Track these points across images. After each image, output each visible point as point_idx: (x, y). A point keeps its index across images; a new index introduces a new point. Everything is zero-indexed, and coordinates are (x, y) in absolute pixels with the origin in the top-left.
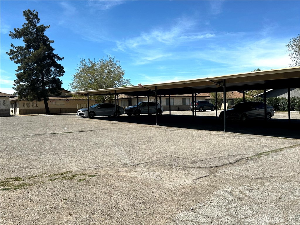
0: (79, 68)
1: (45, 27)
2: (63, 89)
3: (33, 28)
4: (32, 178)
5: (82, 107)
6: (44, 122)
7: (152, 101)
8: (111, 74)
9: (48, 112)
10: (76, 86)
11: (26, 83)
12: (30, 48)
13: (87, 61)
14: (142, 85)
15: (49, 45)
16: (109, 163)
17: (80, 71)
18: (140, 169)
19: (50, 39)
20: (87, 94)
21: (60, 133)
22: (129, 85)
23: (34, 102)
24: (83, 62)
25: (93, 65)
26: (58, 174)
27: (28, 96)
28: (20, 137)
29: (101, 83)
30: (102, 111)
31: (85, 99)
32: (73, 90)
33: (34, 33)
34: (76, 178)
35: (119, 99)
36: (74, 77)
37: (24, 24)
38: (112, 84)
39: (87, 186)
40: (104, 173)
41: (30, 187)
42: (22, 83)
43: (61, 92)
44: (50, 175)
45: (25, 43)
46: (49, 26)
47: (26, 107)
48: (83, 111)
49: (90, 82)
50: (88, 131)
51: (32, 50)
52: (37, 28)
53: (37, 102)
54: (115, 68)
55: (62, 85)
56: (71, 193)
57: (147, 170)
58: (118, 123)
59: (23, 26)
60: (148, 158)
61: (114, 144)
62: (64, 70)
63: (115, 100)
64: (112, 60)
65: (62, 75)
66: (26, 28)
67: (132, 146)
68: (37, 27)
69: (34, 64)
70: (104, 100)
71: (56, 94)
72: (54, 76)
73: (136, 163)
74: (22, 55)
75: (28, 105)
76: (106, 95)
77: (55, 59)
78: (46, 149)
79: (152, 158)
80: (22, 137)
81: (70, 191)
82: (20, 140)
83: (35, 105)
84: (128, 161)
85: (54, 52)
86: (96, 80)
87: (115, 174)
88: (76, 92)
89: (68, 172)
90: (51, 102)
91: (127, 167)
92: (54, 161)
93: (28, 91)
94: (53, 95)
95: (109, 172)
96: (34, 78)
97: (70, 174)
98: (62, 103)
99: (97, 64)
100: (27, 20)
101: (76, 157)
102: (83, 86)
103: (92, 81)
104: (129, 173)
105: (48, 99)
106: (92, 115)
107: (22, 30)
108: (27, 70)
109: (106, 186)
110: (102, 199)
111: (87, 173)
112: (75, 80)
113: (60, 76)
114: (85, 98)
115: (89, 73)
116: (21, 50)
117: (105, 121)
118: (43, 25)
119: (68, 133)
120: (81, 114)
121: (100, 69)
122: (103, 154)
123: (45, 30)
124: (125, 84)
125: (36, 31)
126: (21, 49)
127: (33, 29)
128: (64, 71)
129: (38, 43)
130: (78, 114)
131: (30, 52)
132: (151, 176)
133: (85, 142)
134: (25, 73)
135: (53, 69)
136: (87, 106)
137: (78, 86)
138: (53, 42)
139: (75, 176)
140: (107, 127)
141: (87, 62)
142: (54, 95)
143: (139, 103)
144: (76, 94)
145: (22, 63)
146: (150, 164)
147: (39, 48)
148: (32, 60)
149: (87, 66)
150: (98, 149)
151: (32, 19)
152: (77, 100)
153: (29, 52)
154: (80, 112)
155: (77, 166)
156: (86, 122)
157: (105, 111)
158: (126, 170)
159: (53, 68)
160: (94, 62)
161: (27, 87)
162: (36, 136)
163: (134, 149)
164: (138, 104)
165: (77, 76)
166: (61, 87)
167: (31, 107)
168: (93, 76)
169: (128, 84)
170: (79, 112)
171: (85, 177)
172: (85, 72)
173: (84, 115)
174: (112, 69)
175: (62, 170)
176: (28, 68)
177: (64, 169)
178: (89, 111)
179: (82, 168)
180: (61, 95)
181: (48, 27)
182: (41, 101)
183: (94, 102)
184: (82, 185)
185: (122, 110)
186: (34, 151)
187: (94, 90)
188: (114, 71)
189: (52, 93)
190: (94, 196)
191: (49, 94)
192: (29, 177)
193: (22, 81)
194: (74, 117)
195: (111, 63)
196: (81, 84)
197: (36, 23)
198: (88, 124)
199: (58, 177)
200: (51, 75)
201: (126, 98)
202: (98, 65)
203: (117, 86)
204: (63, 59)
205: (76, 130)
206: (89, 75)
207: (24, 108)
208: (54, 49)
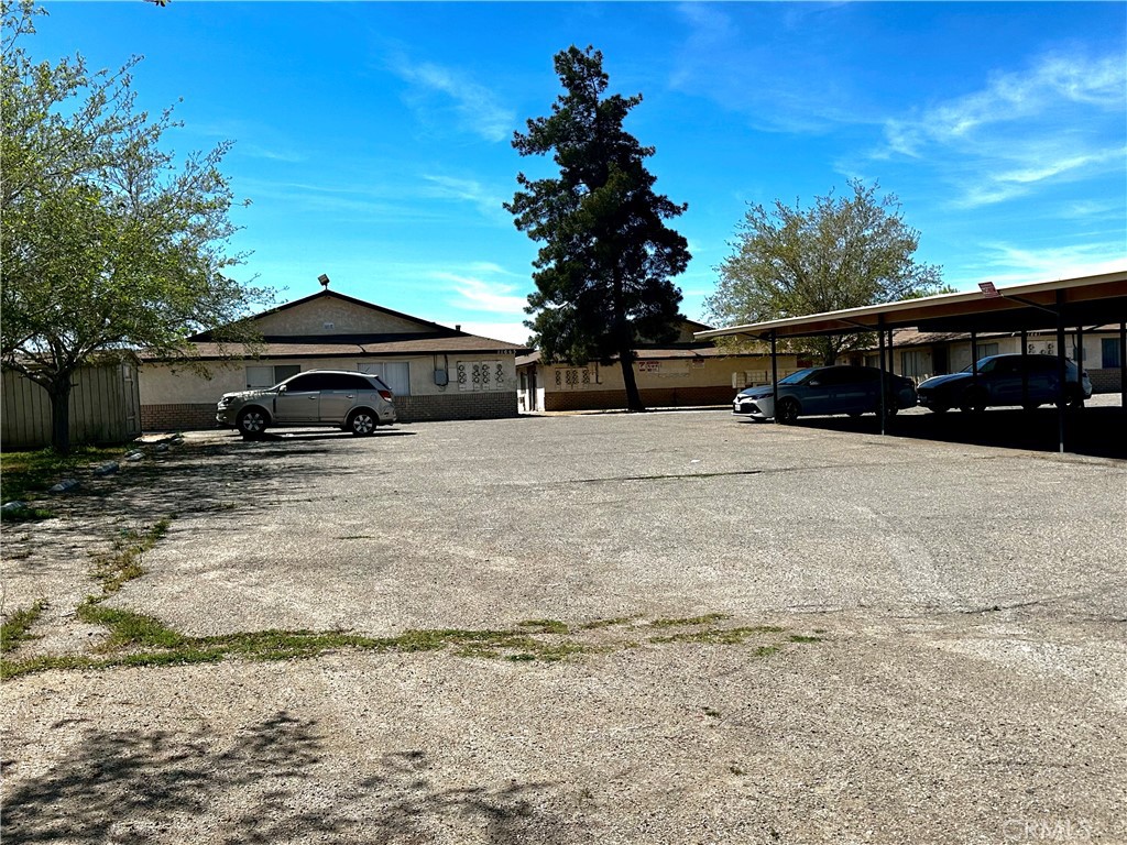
0: (739, 240)
1: (625, 102)
2: (683, 319)
3: (588, 110)
4: (599, 629)
5: (749, 381)
6: (624, 436)
7: (1038, 353)
8: (863, 253)
9: (635, 400)
10: (729, 306)
11: (566, 303)
12: (578, 184)
13: (770, 208)
14: (997, 288)
15: (638, 163)
16: (865, 595)
17: (745, 251)
18: (996, 629)
19: (642, 145)
20: (769, 335)
21: (679, 477)
22: (938, 290)
23: (591, 366)
24: (757, 215)
25: (793, 223)
26: (682, 622)
27: (570, 350)
28: (551, 486)
29: (822, 289)
30: (827, 396)
31: (759, 352)
32: (720, 319)
33: (589, 127)
34: (746, 640)
35: (896, 347)
36: (720, 272)
37: (557, 100)
38: (866, 290)
39: (789, 676)
40: (851, 633)
41: (595, 657)
42: (551, 306)
43: (676, 329)
44: (657, 622)
45: (562, 165)
46: (640, 95)
47: (564, 387)
48: (754, 398)
49: (781, 286)
50: (777, 470)
51: (582, 188)
52: (598, 111)
53: (600, 368)
54: (879, 225)
55: (679, 304)
56: (731, 694)
57: (1029, 635)
58: (891, 442)
59: (555, 107)
60: (1029, 585)
61: (883, 524)
62: (686, 249)
63: (878, 353)
64: (867, 195)
65: (682, 269)
66: (565, 115)
67: (958, 533)
68: (599, 104)
69: (591, 237)
70: (832, 355)
71: (659, 336)
72: (654, 274)
73: (976, 603)
74: (551, 210)
75: (572, 380)
76: (842, 333)
77: (656, 213)
78: (637, 532)
79: (1049, 587)
80: (556, 485)
81: (730, 686)
82: (551, 496)
83: (593, 378)
84: (945, 595)
85: (656, 190)
86: (801, 277)
87: (896, 642)
88: (728, 328)
89: (715, 616)
90: (644, 367)
91: (941, 616)
92: (664, 573)
93: (572, 331)
94: (649, 341)
95: (869, 631)
96: (590, 284)
97: (724, 625)
98: (681, 368)
99: (806, 217)
100: (568, 86)
101: (739, 564)
102: (753, 305)
103: (787, 283)
104: (950, 641)
105: (635, 358)
106: (787, 410)
107: (552, 123)
108: (566, 259)
109: (863, 682)
110: (850, 729)
111: (782, 624)
112: (725, 284)
113: (674, 274)
114: (761, 348)
115: (775, 252)
116: (547, 194)
117: (838, 434)
118: (618, 97)
119: (706, 476)
120: (746, 408)
121: (819, 235)
122: (839, 563)
123: (626, 113)
124: (920, 288)
125: (596, 120)
126: (548, 188)
127: (586, 114)
128: (687, 252)
129: (604, 163)
130: (738, 408)
131: (578, 198)
132: (1048, 659)
133: (767, 512)
134: (559, 268)
135: (651, 251)
136: (770, 378)
137: (738, 304)
138: (650, 152)
139: (742, 633)
140: (848, 455)
141: (768, 214)
142: (654, 342)
143: (982, 362)
144: (728, 335)
145: (551, 235)
146: (1041, 611)
147: (606, 179)
148: (584, 223)
149: (771, 229)
150: (820, 541)
151: (583, 79)
152: (732, 356)
153: (575, 198)
154: (743, 401)
155: (745, 596)
156: (768, 439)
157: (839, 396)
158: (938, 627)
159: (651, 247)
160: (794, 209)
161: (568, 315)
162: (602, 484)
163: (968, 546)
164: (979, 367)
165: (735, 269)
166: (679, 313)
167: (580, 387)
168: (793, 265)
169: (932, 288)
170: (740, 399)
171: (778, 641)
172: (763, 250)
173: (759, 411)
174: (866, 233)
175: (695, 608)
176: (570, 254)
177: (699, 603)
178: (779, 398)
179: (765, 608)
180: (680, 341)
181: (636, 102)
182: (611, 362)
183: (795, 362)
184: (769, 668)
185: (908, 390)
186: (599, 534)
187: (794, 318)
188: (872, 239)
189: (645, 335)
190: (815, 716)
191: (638, 337)
192: (588, 622)
193: (552, 297)
194: (726, 417)
195: (862, 209)
196: (748, 296)
197: (596, 92)
198: (775, 444)
199: (684, 630)
200: (645, 272)
201: (923, 341)
202: (810, 220)
203: (887, 295)
204: (685, 209)
205: (731, 466)
206: (777, 261)
207: (557, 390)
208: (653, 179)
